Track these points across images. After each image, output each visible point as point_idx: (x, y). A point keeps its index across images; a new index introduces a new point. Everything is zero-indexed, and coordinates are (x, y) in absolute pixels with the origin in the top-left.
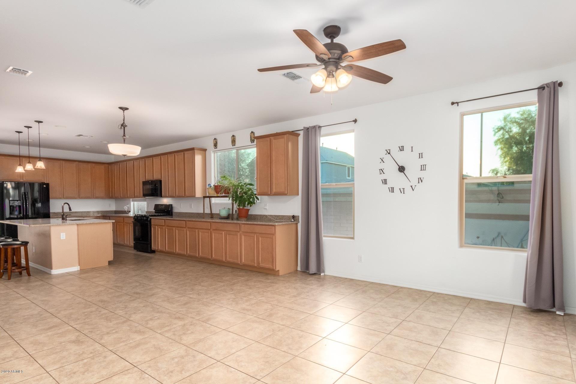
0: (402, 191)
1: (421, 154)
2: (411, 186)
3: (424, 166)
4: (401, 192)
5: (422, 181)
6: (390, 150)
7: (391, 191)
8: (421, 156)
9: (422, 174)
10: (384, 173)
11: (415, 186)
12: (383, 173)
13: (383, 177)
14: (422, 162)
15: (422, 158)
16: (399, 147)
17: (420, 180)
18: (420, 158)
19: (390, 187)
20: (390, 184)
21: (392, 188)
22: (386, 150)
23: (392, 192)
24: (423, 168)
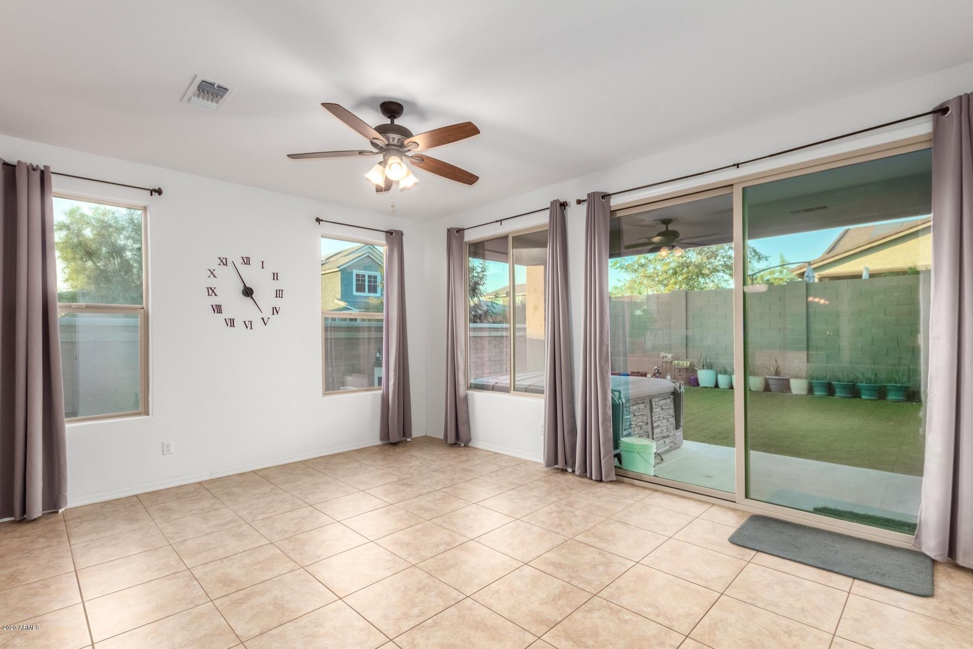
0: (248, 325)
1: (275, 275)
2: (263, 319)
3: (281, 291)
4: (247, 327)
5: (277, 312)
6: (226, 259)
7: (229, 325)
8: (275, 276)
9: (277, 303)
10: (216, 295)
11: (269, 318)
12: (213, 294)
13: (214, 301)
14: (277, 285)
15: (277, 279)
16: (242, 258)
17: (275, 310)
18: (274, 279)
19: (227, 317)
20: (227, 313)
21: (231, 319)
22: (220, 258)
23: (231, 326)
24: (279, 294)
